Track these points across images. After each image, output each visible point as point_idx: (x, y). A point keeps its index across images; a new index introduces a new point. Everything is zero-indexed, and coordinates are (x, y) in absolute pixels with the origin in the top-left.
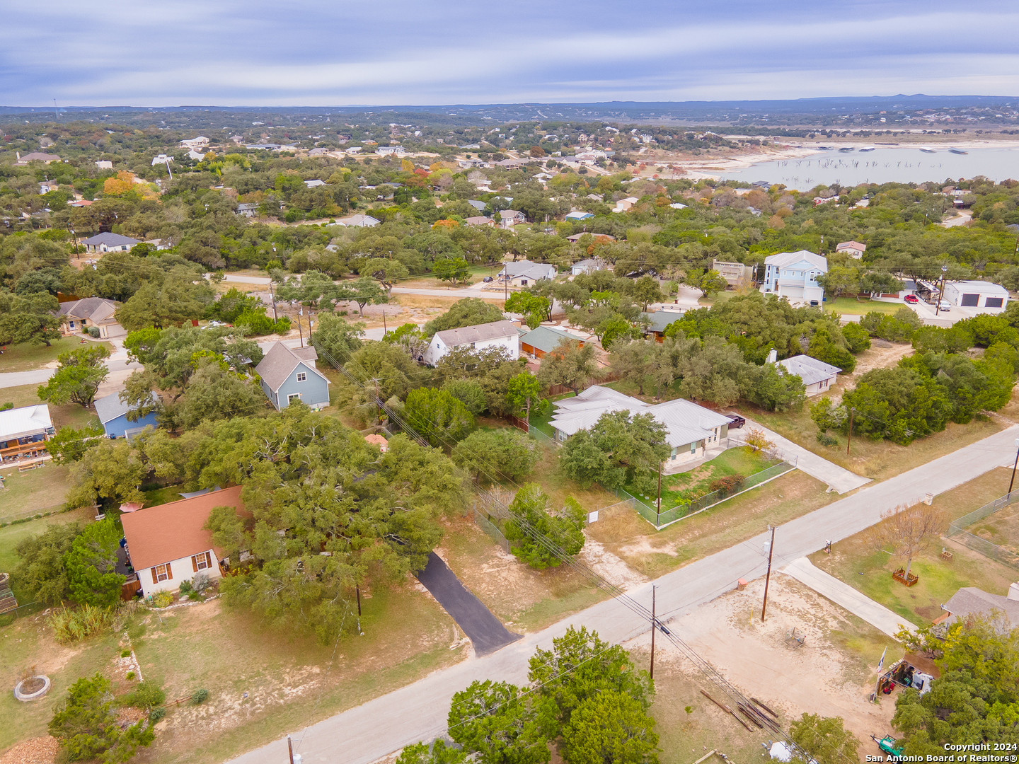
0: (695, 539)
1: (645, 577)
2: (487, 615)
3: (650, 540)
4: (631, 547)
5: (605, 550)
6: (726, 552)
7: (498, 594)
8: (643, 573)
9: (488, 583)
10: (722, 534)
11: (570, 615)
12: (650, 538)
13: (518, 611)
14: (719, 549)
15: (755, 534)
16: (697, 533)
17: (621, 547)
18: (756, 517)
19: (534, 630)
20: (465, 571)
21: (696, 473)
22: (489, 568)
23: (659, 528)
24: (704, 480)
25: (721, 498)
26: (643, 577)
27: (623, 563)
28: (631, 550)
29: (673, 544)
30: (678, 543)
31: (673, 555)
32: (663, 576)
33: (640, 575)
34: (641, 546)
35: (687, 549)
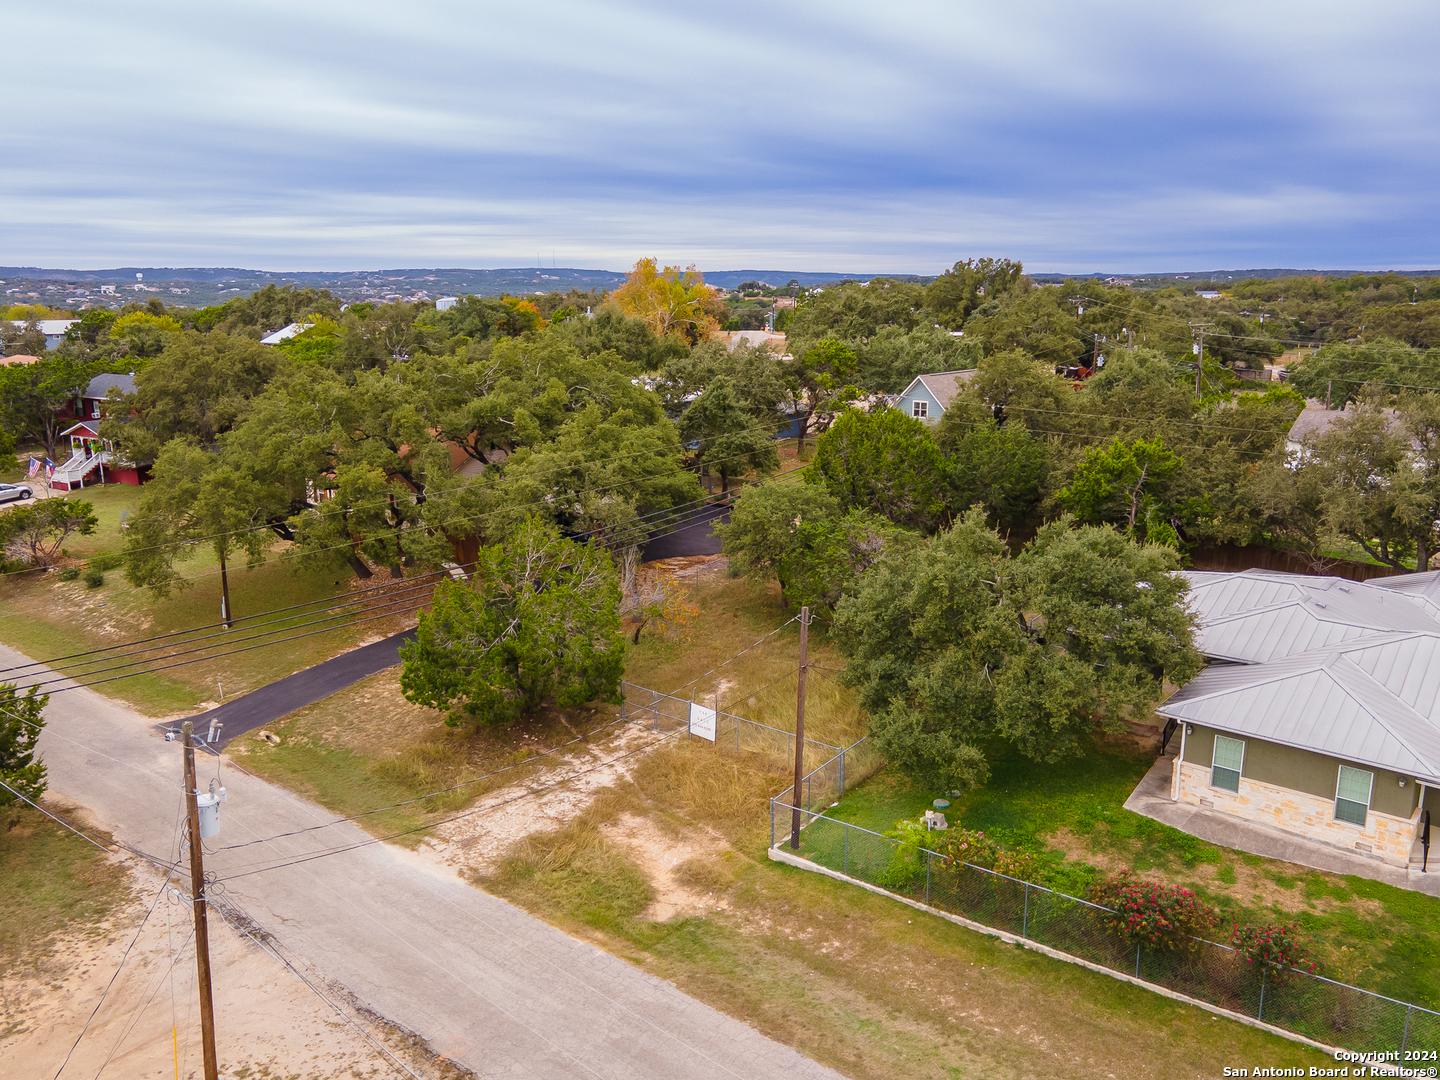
0: (798, 952)
5: (600, 791)
10: (879, 1013)
14: (747, 1009)
17: (639, 811)
23: (776, 854)
25: (1126, 962)
26: (488, 867)
27: (550, 827)
28: (632, 834)
29: (726, 907)
30: (734, 916)
31: (651, 912)
32: (503, 901)
33: (494, 862)
34: (669, 848)
35: (708, 940)
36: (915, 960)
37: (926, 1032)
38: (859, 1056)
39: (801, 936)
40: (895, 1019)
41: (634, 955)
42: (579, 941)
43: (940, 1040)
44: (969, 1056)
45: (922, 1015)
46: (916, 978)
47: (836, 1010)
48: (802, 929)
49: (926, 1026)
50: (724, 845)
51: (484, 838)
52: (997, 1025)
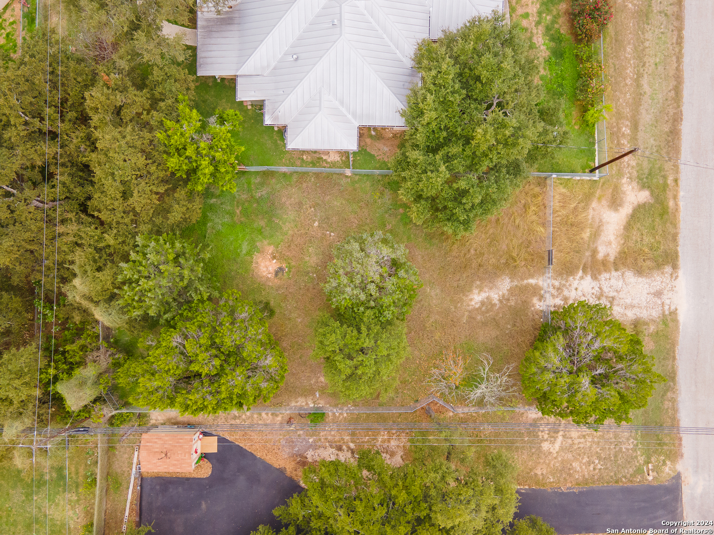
1: (668, 269)
2: (628, 492)
3: (604, 202)
4: (603, 238)
5: (595, 277)
6: (686, 128)
7: (599, 458)
8: (659, 266)
9: (576, 459)
10: (646, 99)
11: (674, 401)
12: (599, 199)
13: (634, 450)
14: (674, 133)
15: (679, 58)
16: (626, 130)
17: (595, 252)
18: (644, 15)
19: (674, 455)
20: (539, 473)
21: (520, 11)
22: (553, 443)
24: (540, 13)
26: (666, 272)
27: (629, 274)
28: (610, 243)
29: (625, 179)
30: (629, 172)
31: (645, 200)
32: (679, 249)
33: (662, 273)
34: (608, 223)
35: (646, 171)
36: (618, 100)
37: (645, 82)
38: (670, 91)
39: (626, 143)
40: (645, 93)
41: (673, 184)
42: (681, 205)
43: (646, 76)
44: (647, 65)
45: (639, 86)
46: (625, 96)
47: (653, 110)
48: (623, 144)
49: (642, 82)
50: (594, 204)
51: (652, 291)
52: (629, 63)
